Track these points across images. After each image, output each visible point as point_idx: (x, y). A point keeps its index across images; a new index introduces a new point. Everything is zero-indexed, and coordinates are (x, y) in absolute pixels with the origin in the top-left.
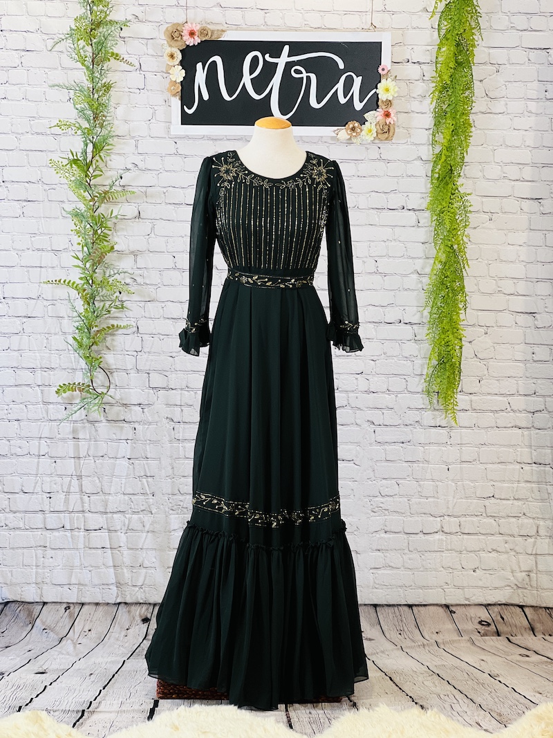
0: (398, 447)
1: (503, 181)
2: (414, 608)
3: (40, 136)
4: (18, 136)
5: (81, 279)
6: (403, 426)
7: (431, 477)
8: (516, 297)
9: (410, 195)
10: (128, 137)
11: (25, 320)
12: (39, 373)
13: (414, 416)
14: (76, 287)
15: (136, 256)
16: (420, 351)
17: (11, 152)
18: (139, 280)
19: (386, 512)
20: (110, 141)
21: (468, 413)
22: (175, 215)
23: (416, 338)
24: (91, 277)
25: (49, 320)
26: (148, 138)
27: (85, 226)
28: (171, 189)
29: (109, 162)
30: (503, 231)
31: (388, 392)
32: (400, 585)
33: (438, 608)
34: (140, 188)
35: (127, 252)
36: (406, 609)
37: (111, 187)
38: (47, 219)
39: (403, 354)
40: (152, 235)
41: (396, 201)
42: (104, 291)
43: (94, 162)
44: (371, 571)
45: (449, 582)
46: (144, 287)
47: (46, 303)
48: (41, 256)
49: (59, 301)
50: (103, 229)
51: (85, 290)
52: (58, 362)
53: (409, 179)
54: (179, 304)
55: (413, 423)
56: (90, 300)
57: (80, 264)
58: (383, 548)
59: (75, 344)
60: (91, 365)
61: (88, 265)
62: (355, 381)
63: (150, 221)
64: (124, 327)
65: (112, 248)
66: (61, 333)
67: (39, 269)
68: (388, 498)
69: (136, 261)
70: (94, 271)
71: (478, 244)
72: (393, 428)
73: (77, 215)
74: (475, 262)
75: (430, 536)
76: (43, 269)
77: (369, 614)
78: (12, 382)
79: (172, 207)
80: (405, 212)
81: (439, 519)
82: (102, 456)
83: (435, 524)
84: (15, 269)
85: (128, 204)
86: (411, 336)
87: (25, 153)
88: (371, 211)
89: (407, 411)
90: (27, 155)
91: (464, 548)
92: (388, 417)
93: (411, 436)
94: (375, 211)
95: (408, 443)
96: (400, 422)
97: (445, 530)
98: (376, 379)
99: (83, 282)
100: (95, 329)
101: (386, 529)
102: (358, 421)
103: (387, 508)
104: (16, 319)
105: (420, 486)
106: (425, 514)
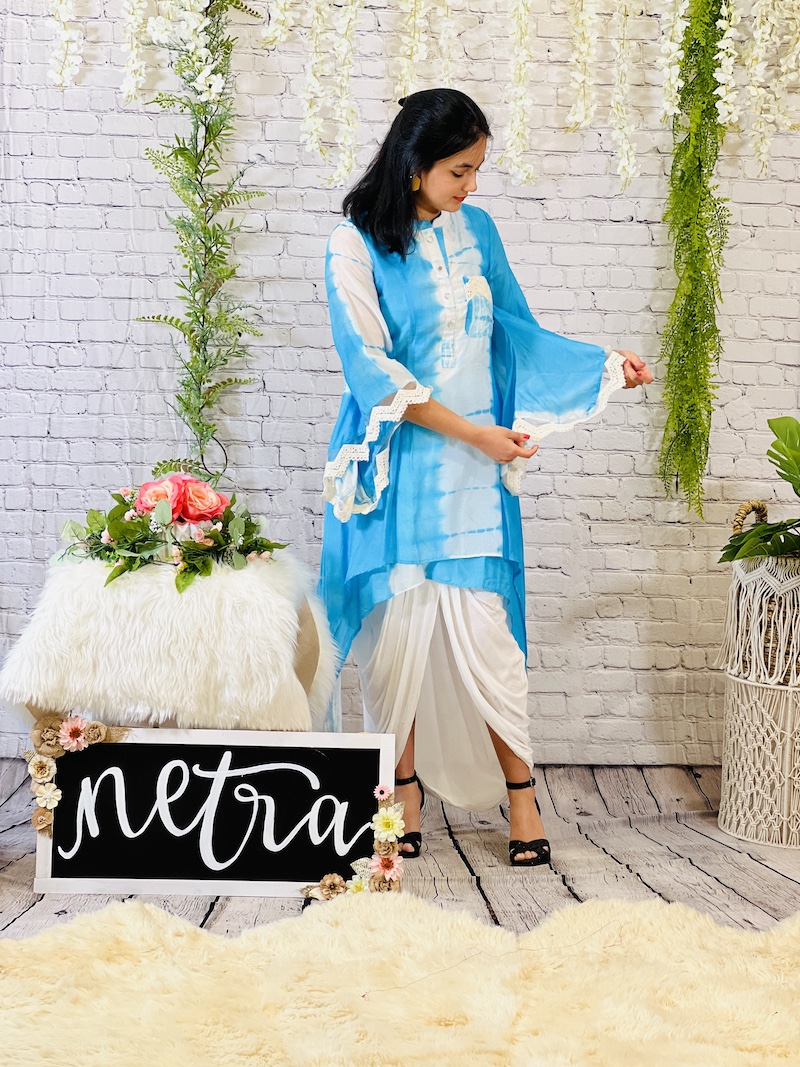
0: (622, 550)
1: (770, 181)
2: (646, 771)
3: (130, 115)
4: (100, 115)
5: (189, 315)
6: (628, 522)
7: (667, 592)
8: (786, 344)
9: (641, 200)
10: (252, 117)
11: (107, 372)
12: (127, 446)
13: (644, 507)
14: (181, 326)
15: (262, 283)
16: (652, 418)
17: (89, 138)
19: (606, 640)
20: (230, 122)
21: (718, 504)
22: (316, 227)
23: (647, 400)
24: (203, 311)
25: (141, 372)
26: (279, 118)
27: (194, 243)
28: (311, 190)
29: (226, 153)
30: (769, 252)
31: (608, 475)
32: (626, 738)
33: (677, 770)
34: (268, 189)
35: (250, 278)
36: (634, 771)
37: (230, 187)
38: (139, 232)
39: (631, 423)
40: (285, 255)
41: (621, 210)
42: (220, 331)
43: (207, 152)
44: (586, 720)
45: (692, 736)
46: (274, 327)
47: (137, 349)
48: (131, 282)
49: (155, 345)
50: (219, 245)
51: (193, 331)
52: (153, 430)
54: (320, 351)
55: (642, 517)
56: (200, 344)
57: (187, 294)
58: (602, 688)
59: (179, 406)
60: (202, 434)
61: (198, 295)
62: (564, 459)
63: (281, 235)
64: (245, 382)
65: (233, 272)
66: (157, 390)
67: (127, 301)
68: (608, 621)
69: (262, 291)
70: (206, 304)
71: (735, 269)
72: (615, 524)
73: (183, 225)
74: (730, 295)
75: (666, 672)
76: (133, 302)
77: (584, 778)
78: (90, 458)
79: (311, 216)
80: (635, 225)
81: (677, 650)
83: (673, 656)
84: (95, 301)
85: (251, 211)
86: (640, 398)
87: (109, 138)
88: (588, 223)
89: (634, 500)
90: (112, 142)
91: (711, 689)
92: (610, 509)
93: (639, 535)
94: (591, 224)
95: (636, 546)
96: (625, 515)
97: (686, 664)
98: (592, 456)
99: (190, 320)
100: (207, 385)
101: (606, 663)
102: (568, 515)
103: (606, 634)
104: (96, 371)
105: (651, 603)
106: (658, 642)
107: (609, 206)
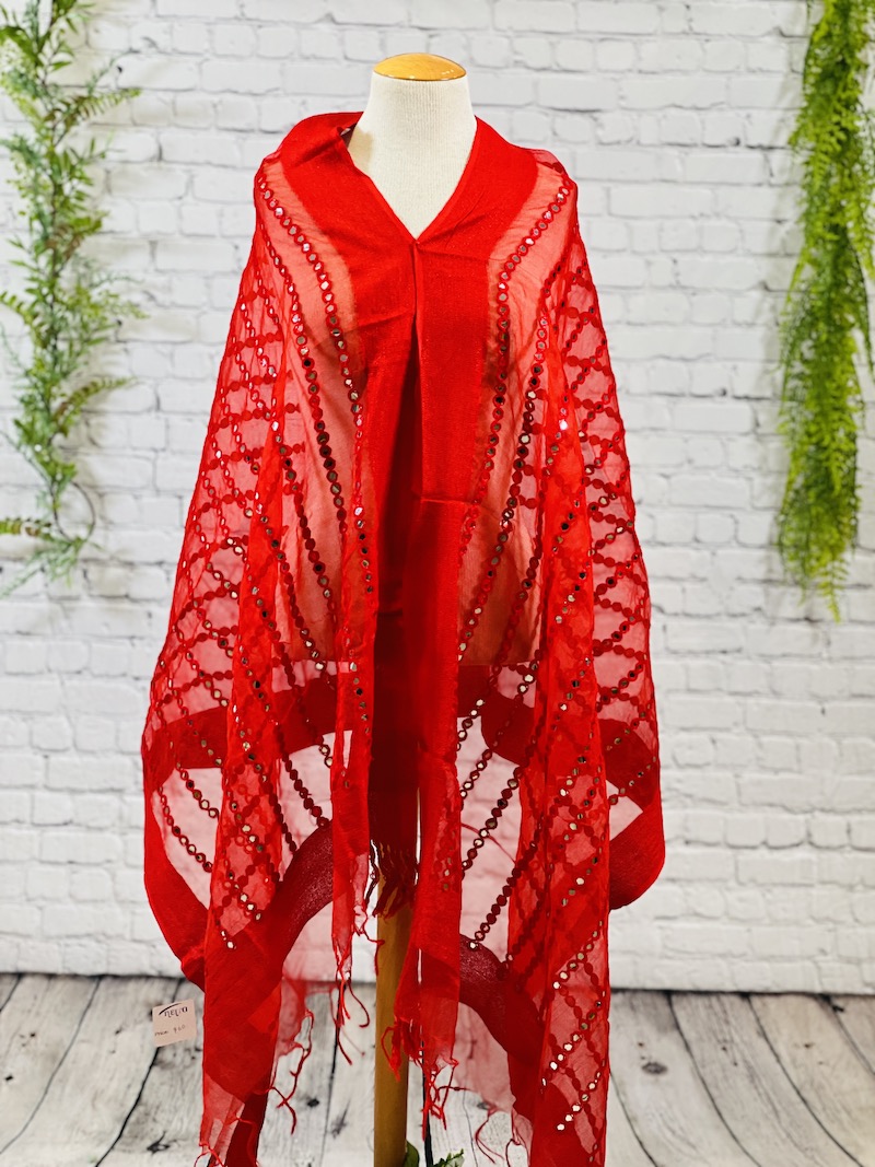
0: (716, 662)
2: (756, 1000)
5: (30, 291)
6: (724, 618)
7: (785, 729)
9: (754, 113)
13: (754, 595)
14: (18, 308)
15: (153, 244)
16: (765, 459)
18: (160, 297)
19: (688, 801)
22: (238, 154)
23: (760, 431)
24: (52, 285)
28: (229, 97)
29: (93, 35)
31: (695, 544)
33: (804, 1000)
34: (160, 94)
35: (135, 234)
36: (736, 1000)
37: (91, 89)
39: (732, 465)
40: (189, 199)
41: (720, 127)
42: (79, 319)
44: (658, 923)
45: (828, 949)
46: (173, 311)
50: (75, 181)
51: (35, 316)
53: (752, 78)
55: (747, 611)
57: (26, 258)
58: (682, 875)
60: (54, 478)
61: (43, 260)
63: (183, 167)
65: (98, 224)
68: (691, 772)
69: (153, 254)
70: (56, 275)
72: (704, 622)
75: (782, 852)
79: (231, 137)
80: (742, 152)
81: (801, 818)
82: (79, 672)
83: (795, 826)
85: (134, 129)
86: (747, 425)
88: (668, 149)
89: (735, 585)
91: (857, 879)
92: (697, 599)
93: (743, 638)
94: (674, 152)
95: (737, 655)
96: (720, 608)
97: (817, 839)
98: (670, 516)
99: (32, 298)
100: (59, 400)
101: (689, 836)
105: (760, 745)
106: (771, 805)
107: (703, 122)
